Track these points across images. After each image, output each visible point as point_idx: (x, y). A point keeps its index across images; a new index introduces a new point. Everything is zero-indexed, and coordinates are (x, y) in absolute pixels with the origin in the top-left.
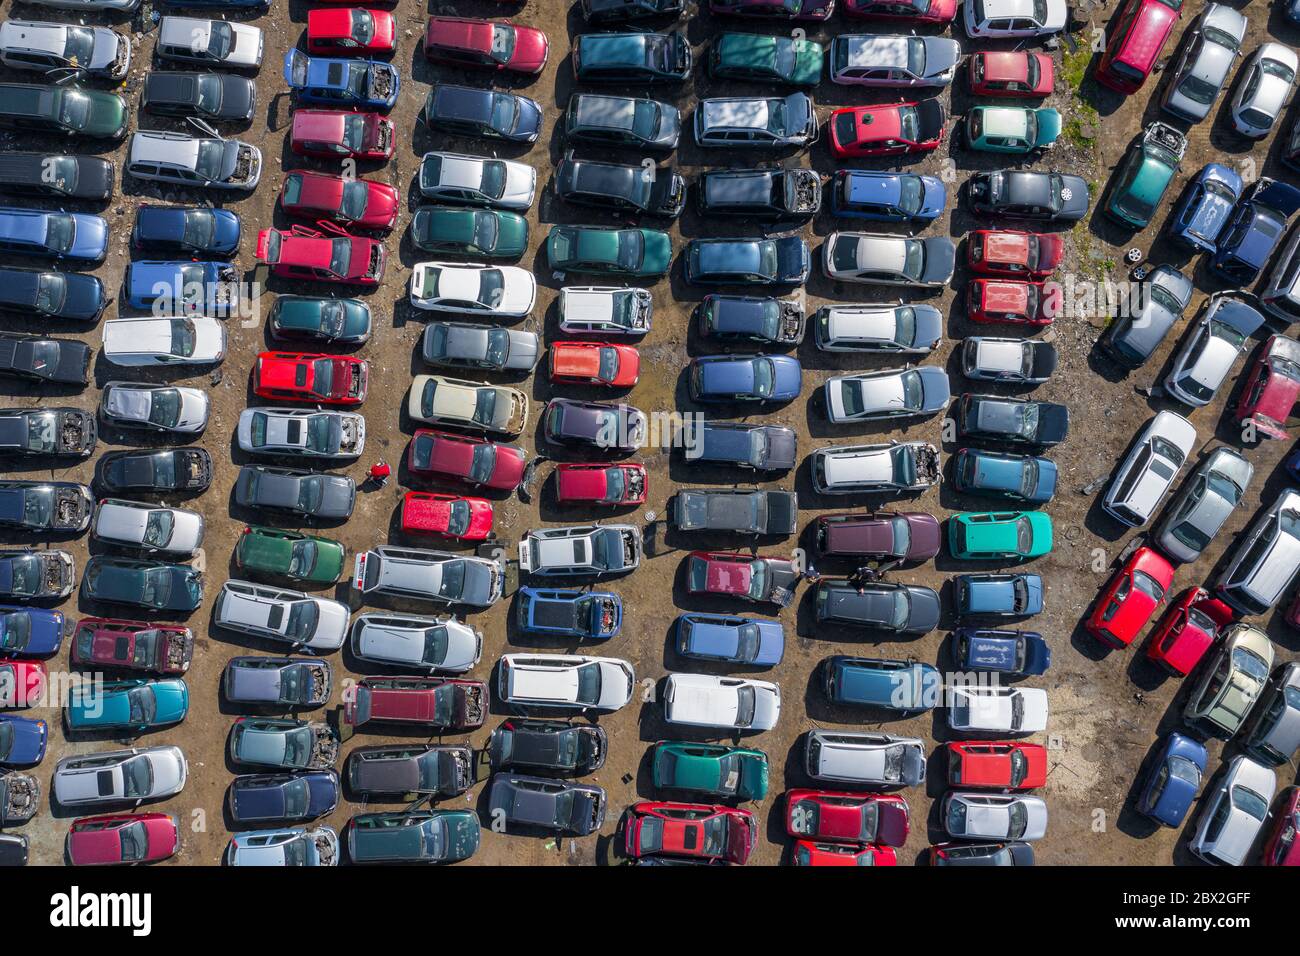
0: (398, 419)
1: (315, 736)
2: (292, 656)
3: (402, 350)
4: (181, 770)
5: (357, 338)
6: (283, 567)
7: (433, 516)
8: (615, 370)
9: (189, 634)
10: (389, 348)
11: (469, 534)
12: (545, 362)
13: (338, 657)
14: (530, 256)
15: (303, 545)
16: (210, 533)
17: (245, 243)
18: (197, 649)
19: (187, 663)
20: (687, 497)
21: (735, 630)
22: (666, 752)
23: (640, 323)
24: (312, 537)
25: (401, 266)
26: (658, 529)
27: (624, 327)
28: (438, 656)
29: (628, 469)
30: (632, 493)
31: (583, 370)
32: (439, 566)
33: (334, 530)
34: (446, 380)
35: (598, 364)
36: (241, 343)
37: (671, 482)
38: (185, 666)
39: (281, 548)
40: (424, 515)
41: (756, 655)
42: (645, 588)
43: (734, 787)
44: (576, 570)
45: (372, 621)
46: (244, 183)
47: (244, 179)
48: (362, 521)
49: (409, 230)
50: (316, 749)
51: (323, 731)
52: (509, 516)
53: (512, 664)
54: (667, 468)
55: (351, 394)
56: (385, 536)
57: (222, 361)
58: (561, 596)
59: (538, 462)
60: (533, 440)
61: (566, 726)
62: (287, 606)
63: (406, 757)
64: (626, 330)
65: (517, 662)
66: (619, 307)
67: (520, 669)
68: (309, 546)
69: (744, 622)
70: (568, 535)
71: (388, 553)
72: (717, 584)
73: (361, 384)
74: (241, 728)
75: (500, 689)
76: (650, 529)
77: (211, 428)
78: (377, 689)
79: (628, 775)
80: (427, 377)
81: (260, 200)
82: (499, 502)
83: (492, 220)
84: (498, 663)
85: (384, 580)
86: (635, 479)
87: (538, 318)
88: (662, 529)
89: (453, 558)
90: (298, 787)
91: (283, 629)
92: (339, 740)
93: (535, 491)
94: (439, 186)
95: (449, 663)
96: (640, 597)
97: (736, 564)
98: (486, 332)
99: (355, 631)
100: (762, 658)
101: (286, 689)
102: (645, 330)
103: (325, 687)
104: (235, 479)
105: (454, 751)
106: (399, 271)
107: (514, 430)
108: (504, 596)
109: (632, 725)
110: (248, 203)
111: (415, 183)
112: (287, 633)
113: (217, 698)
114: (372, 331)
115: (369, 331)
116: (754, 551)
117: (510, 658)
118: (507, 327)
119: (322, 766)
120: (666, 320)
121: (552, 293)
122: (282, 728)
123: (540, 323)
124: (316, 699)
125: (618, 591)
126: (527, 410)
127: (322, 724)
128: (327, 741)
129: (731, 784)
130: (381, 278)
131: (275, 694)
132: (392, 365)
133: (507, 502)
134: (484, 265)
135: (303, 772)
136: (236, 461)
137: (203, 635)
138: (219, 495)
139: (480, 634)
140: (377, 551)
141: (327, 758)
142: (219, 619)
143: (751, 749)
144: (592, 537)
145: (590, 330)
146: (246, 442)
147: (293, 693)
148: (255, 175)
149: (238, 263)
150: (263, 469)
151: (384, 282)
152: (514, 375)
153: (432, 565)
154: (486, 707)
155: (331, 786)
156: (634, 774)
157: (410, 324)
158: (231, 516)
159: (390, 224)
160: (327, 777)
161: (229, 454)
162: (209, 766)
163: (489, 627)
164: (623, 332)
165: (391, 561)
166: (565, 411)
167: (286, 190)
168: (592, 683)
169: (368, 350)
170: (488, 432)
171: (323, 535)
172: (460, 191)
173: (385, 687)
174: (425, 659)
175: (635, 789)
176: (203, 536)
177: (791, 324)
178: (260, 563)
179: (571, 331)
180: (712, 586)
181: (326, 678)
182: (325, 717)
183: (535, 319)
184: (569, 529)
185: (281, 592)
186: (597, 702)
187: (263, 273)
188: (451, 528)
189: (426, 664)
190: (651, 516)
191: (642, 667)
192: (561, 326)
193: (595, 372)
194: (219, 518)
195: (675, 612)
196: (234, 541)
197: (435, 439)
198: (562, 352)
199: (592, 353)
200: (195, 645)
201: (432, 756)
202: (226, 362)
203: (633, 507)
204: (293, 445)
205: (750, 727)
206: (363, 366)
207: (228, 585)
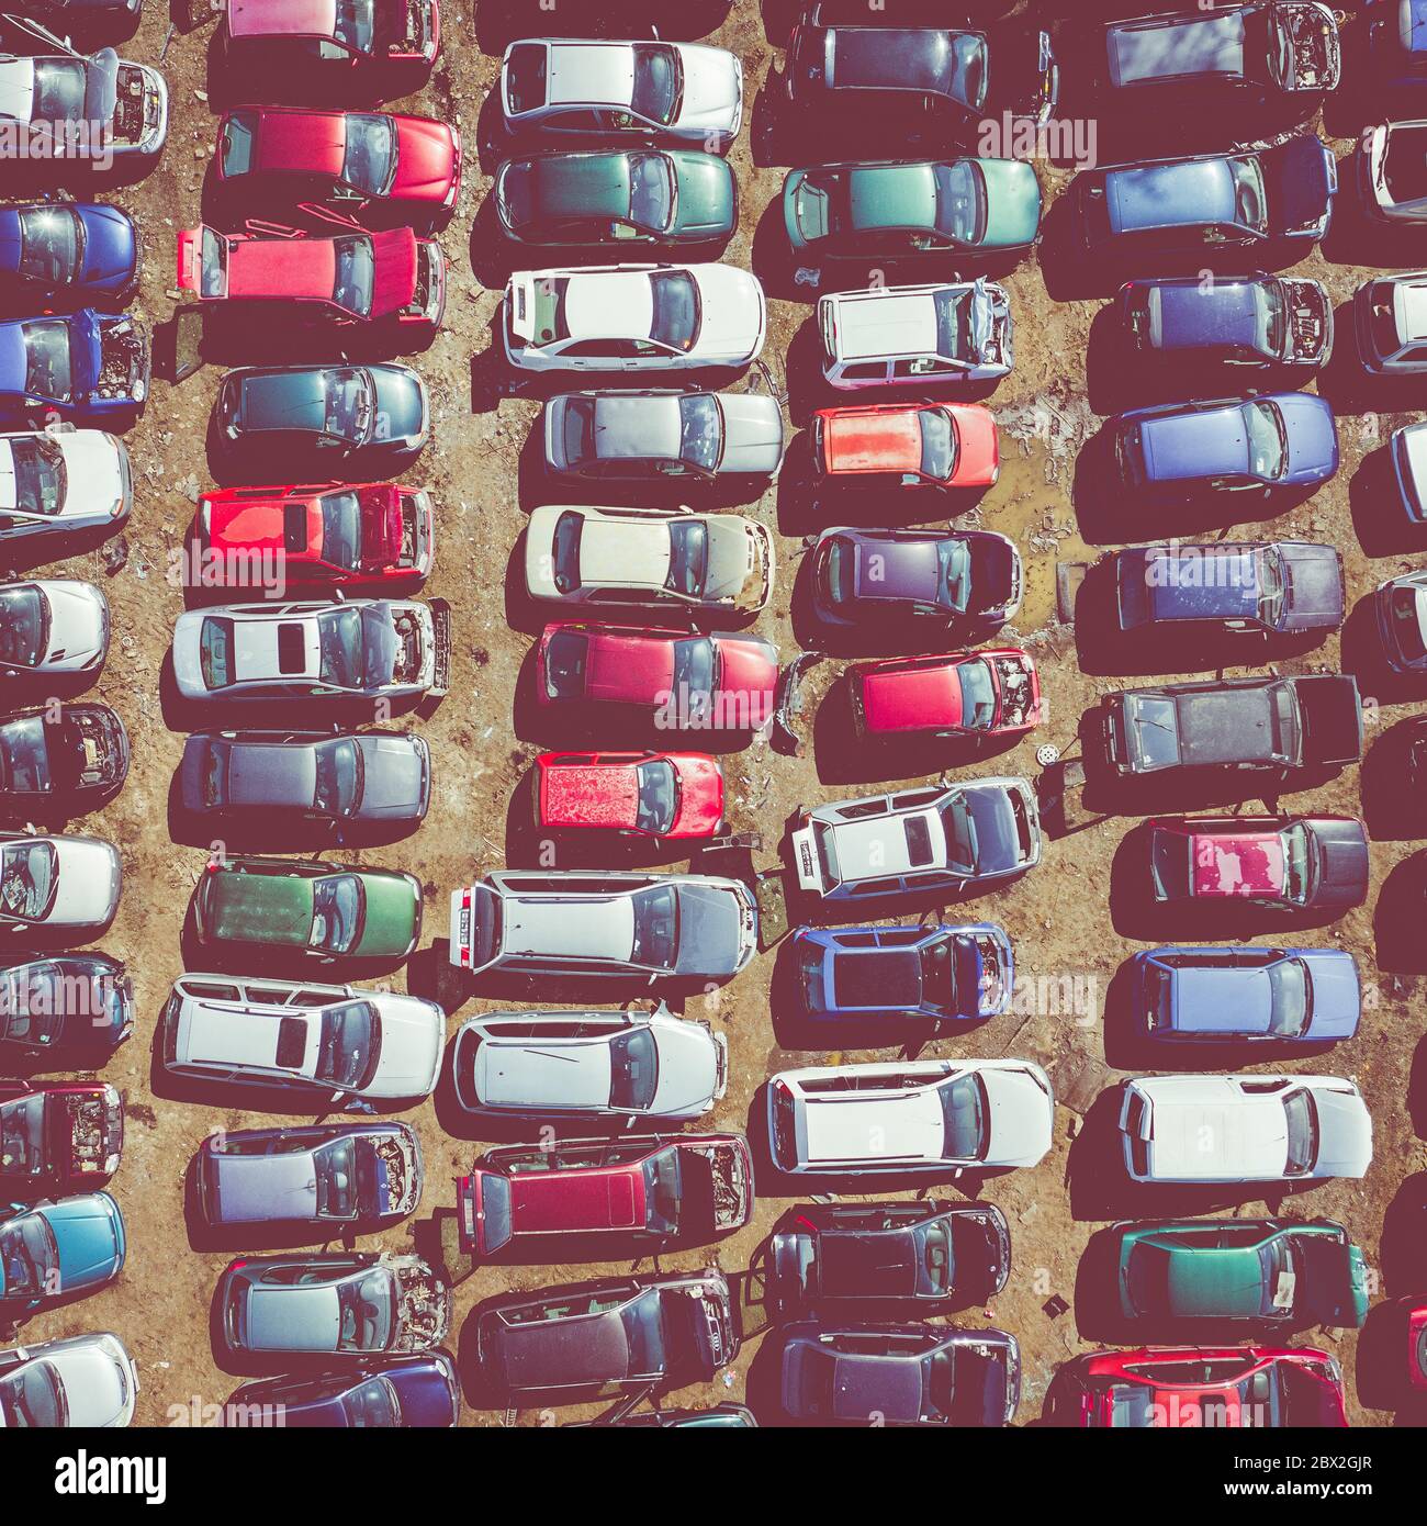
0: (502, 605)
1: (398, 1284)
2: (334, 1119)
3: (496, 461)
4: (123, 1384)
5: (403, 444)
6: (297, 936)
7: (603, 797)
8: (949, 457)
9: (112, 1098)
10: (469, 460)
11: (680, 828)
12: (802, 454)
13: (427, 1114)
14: (743, 241)
15: (334, 886)
16: (134, 881)
17: (151, 271)
18: (132, 1126)
19: (114, 1158)
20: (1135, 704)
21: (1259, 975)
22: (1139, 1246)
23: (992, 352)
24: (349, 868)
25: (477, 288)
26: (1068, 781)
27: (962, 363)
28: (639, 1092)
29: (999, 661)
30: (1010, 711)
31: (888, 460)
32: (624, 903)
33: (393, 848)
34: (600, 511)
35: (918, 444)
36: (159, 479)
37: (1082, 682)
38: (111, 1164)
39: (288, 897)
40: (584, 796)
41: (1307, 1023)
42: (1050, 906)
43: (1289, 1304)
44: (912, 881)
45: (494, 1030)
46: (136, 145)
47: (135, 136)
48: (449, 824)
49: (488, 206)
50: (404, 1313)
51: (414, 1273)
52: (754, 786)
53: (799, 1094)
54: (1072, 653)
55: (403, 562)
56: (499, 853)
57: (127, 518)
58: (888, 940)
59: (807, 663)
60: (788, 620)
61: (925, 1212)
62: (314, 1017)
63: (595, 1309)
64: (965, 370)
65: (808, 1086)
66: (945, 323)
67: (817, 1101)
68: (346, 888)
69: (1274, 956)
70: (891, 809)
71: (514, 885)
72: (1214, 882)
73: (421, 540)
74: (242, 1285)
75: (774, 1147)
76: (1050, 781)
77: (117, 664)
78: (521, 1173)
79: (1056, 1299)
80: (559, 510)
81: (170, 182)
82: (731, 757)
83: (663, 170)
84: (761, 1092)
85: (512, 944)
86: (1014, 681)
87: (773, 369)
88: (1075, 779)
89: (652, 882)
90: (373, 1396)
91: (309, 1068)
92: (448, 1285)
93: (802, 727)
94: (546, 107)
95: (664, 1103)
96: (1043, 925)
97: (1251, 837)
98: (674, 401)
99: (461, 1054)
100: (1321, 1028)
101: (327, 1191)
102: (1000, 368)
103: (407, 1181)
104: (175, 762)
105: (692, 1287)
106: (472, 299)
107: (748, 601)
108: (762, 948)
109: (1053, 1196)
110: (148, 191)
111: (492, 106)
112: (319, 1074)
113: (182, 1223)
114: (432, 428)
115: (425, 427)
116: (1272, 807)
117: (791, 1079)
118: (717, 389)
119: (418, 1346)
120: (1041, 347)
121: (797, 313)
122: (325, 1276)
123: (778, 378)
124: (394, 1207)
125: (997, 917)
126: (772, 559)
127: (410, 1258)
128: (424, 1292)
129: (1285, 1298)
130: (440, 316)
131: (307, 1204)
132: (479, 495)
133: (746, 755)
134: (655, 265)
135: (379, 1363)
136: (173, 725)
137: (140, 1096)
138: (146, 799)
139: (721, 1036)
140: (489, 881)
141: (427, 1327)
142: (173, 1058)
143: (1308, 1218)
144: (939, 806)
145: (891, 377)
146: (192, 680)
147: (343, 1198)
148: (155, 125)
149: (139, 315)
150: (233, 735)
151: (445, 325)
152: (738, 489)
153: (610, 900)
154: (749, 1187)
155: (443, 1386)
156: (1069, 1296)
157: (508, 406)
158: (174, 840)
159: (448, 201)
160: (430, 1368)
161: (157, 712)
162: (181, 1366)
163: (736, 1019)
164: (960, 376)
165: (523, 901)
166: (857, 550)
167: (225, 148)
168: (968, 1118)
169: (426, 470)
170: (698, 610)
171: (370, 862)
172: (590, 113)
173: (535, 1167)
174: (613, 1101)
175: (1074, 1328)
176: (121, 889)
177: (1308, 327)
178: (248, 931)
179: (848, 383)
180: (1206, 888)
181: (407, 1160)
182: (411, 1240)
183: (766, 371)
184: (889, 798)
185: (296, 988)
186: (983, 1154)
187: (192, 328)
188: (640, 818)
189: (617, 1110)
190: (1049, 754)
191: (1062, 1071)
192: (828, 376)
193: (914, 462)
194: (151, 850)
195: (1119, 950)
196: (186, 893)
197: (590, 636)
198: (841, 427)
199: (904, 423)
200: (127, 1118)
201: (649, 1303)
202: (134, 521)
203: (1014, 738)
204: (293, 678)
205: (1310, 1175)
206: (422, 501)
207: (183, 985)
